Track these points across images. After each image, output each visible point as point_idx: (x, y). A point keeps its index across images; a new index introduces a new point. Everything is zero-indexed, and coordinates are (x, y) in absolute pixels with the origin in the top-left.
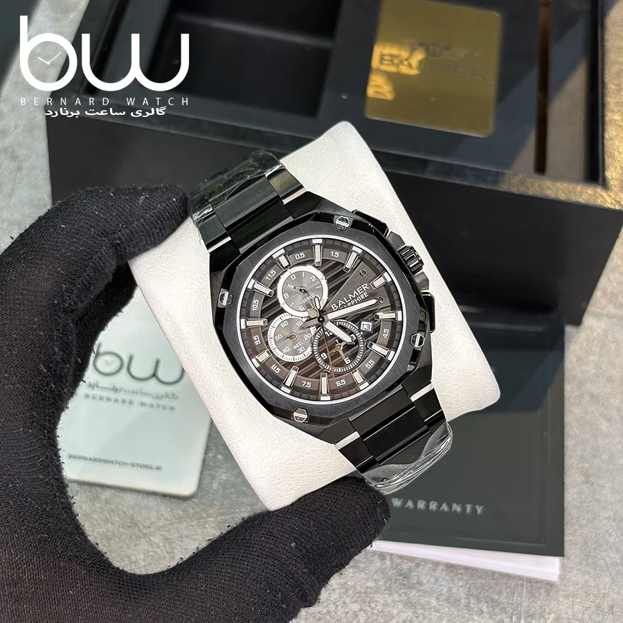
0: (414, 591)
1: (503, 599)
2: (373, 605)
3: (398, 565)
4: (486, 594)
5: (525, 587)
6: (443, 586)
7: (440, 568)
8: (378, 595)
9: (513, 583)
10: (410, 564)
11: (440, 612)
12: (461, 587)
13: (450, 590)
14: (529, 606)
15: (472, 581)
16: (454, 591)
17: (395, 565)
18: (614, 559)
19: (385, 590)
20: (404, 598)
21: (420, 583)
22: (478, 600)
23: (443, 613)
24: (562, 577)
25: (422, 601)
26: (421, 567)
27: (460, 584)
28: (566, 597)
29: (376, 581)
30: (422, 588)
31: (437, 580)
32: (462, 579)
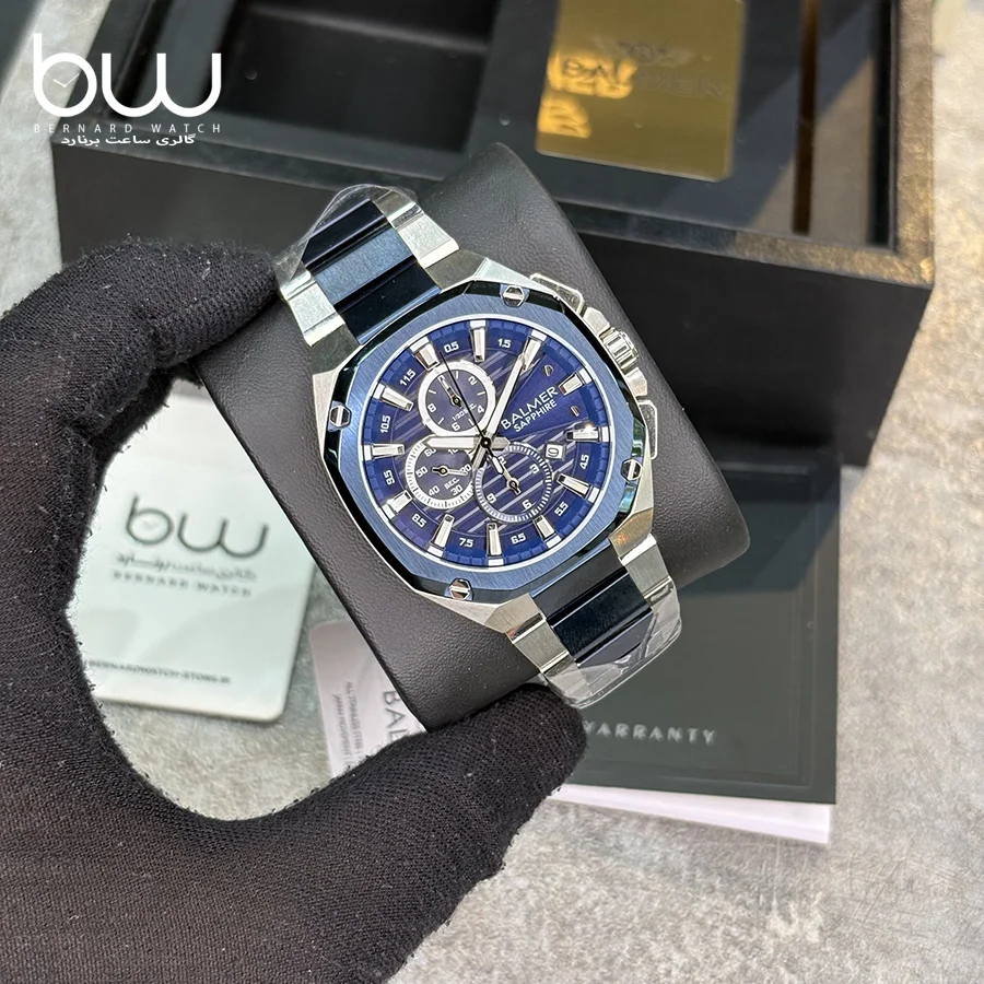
0: (610, 859)
1: (745, 870)
2: (548, 880)
3: (587, 821)
4: (719, 864)
5: (778, 852)
6: (654, 851)
7: (651, 824)
8: (556, 865)
9: (761, 847)
10: (606, 820)
11: (649, 890)
12: (682, 852)
13: (665, 857)
14: (784, 880)
15: (698, 845)
16: (671, 858)
17: (582, 821)
18: (914, 812)
19: (566, 858)
20: (595, 869)
21: (619, 847)
22: (707, 871)
23: (655, 891)
24: (834, 837)
25: (622, 872)
26: (622, 824)
27: (681, 848)
28: (841, 866)
29: (553, 845)
30: (623, 854)
31: (645, 843)
32: (683, 841)
